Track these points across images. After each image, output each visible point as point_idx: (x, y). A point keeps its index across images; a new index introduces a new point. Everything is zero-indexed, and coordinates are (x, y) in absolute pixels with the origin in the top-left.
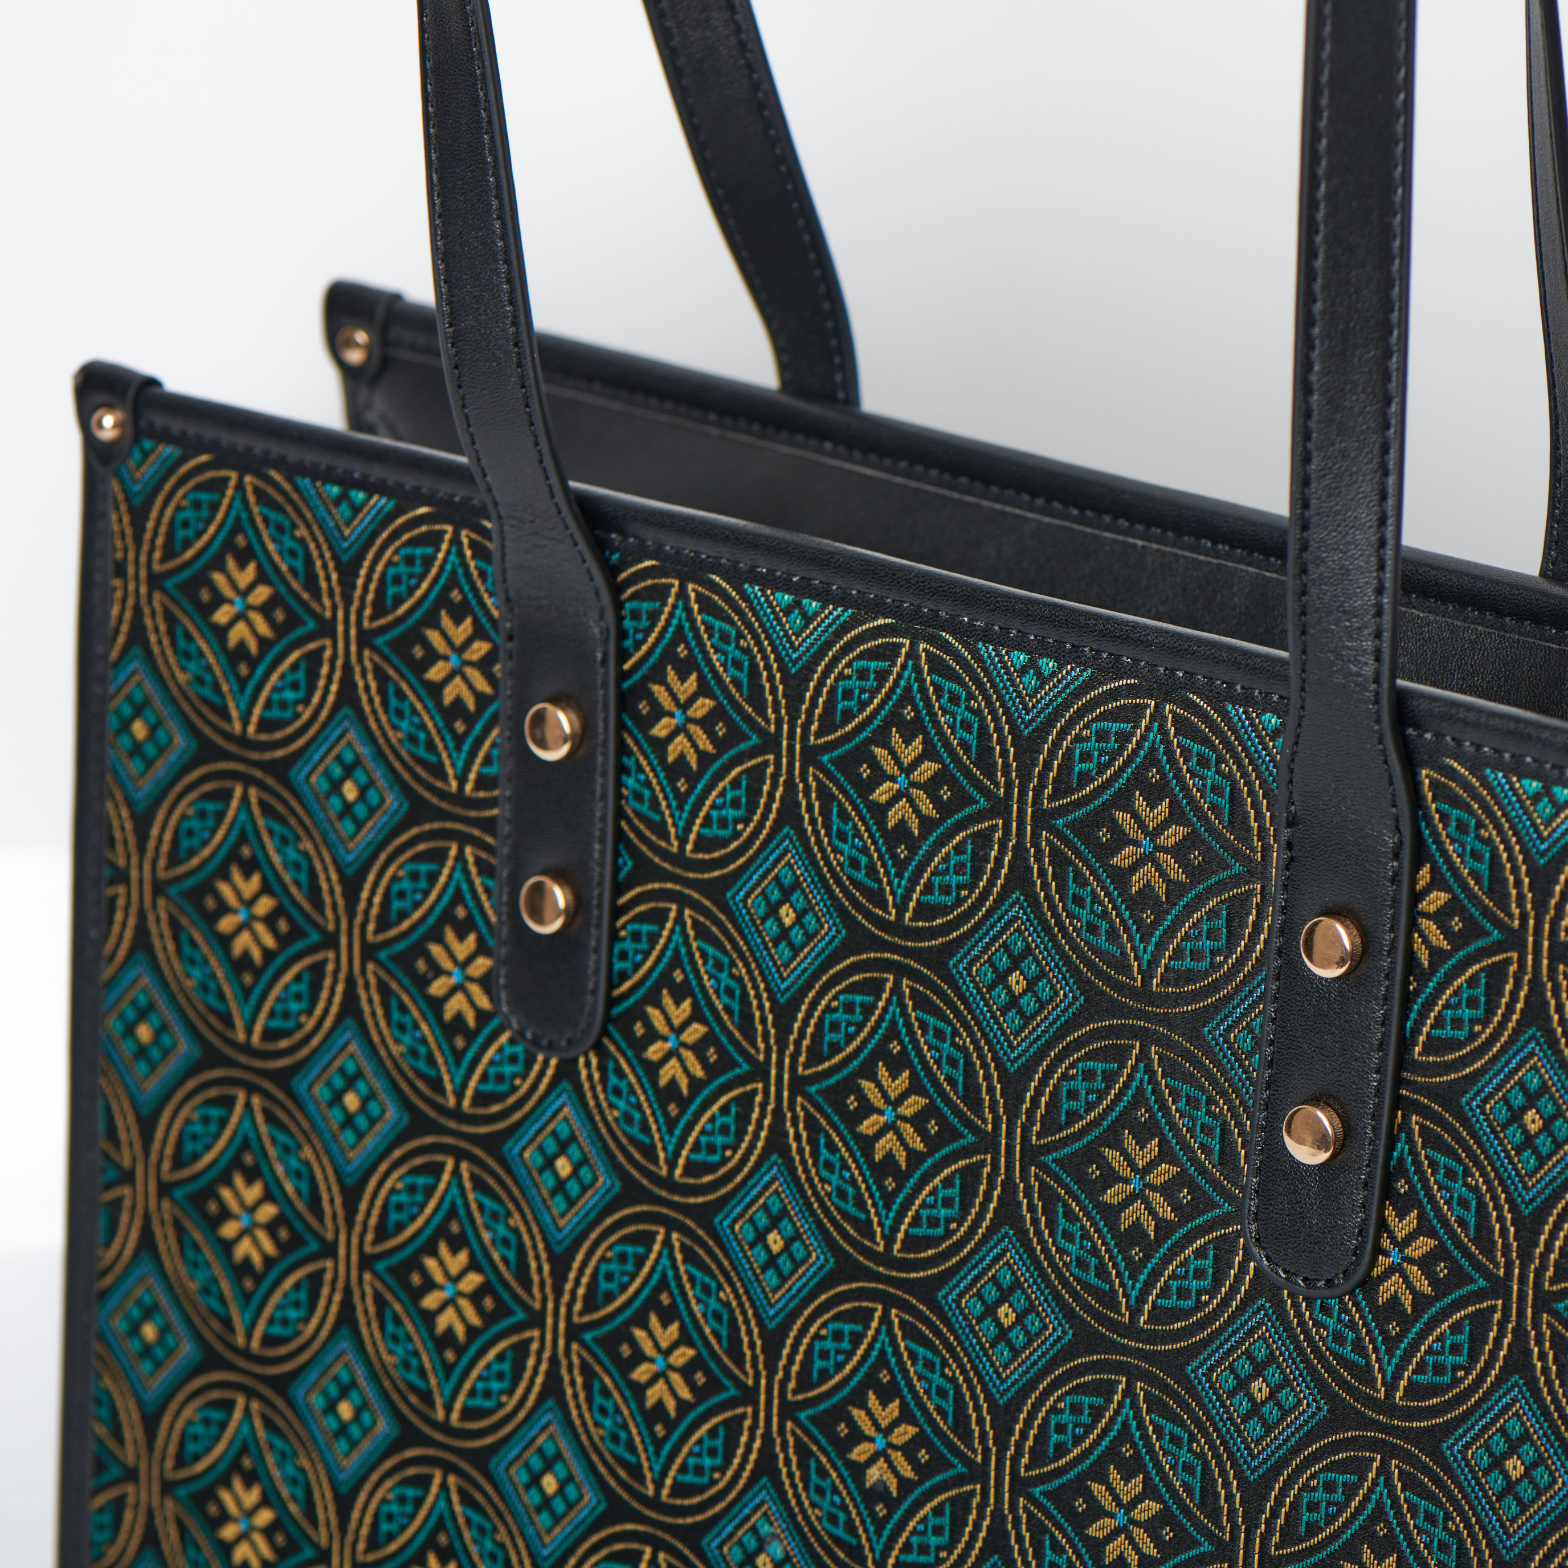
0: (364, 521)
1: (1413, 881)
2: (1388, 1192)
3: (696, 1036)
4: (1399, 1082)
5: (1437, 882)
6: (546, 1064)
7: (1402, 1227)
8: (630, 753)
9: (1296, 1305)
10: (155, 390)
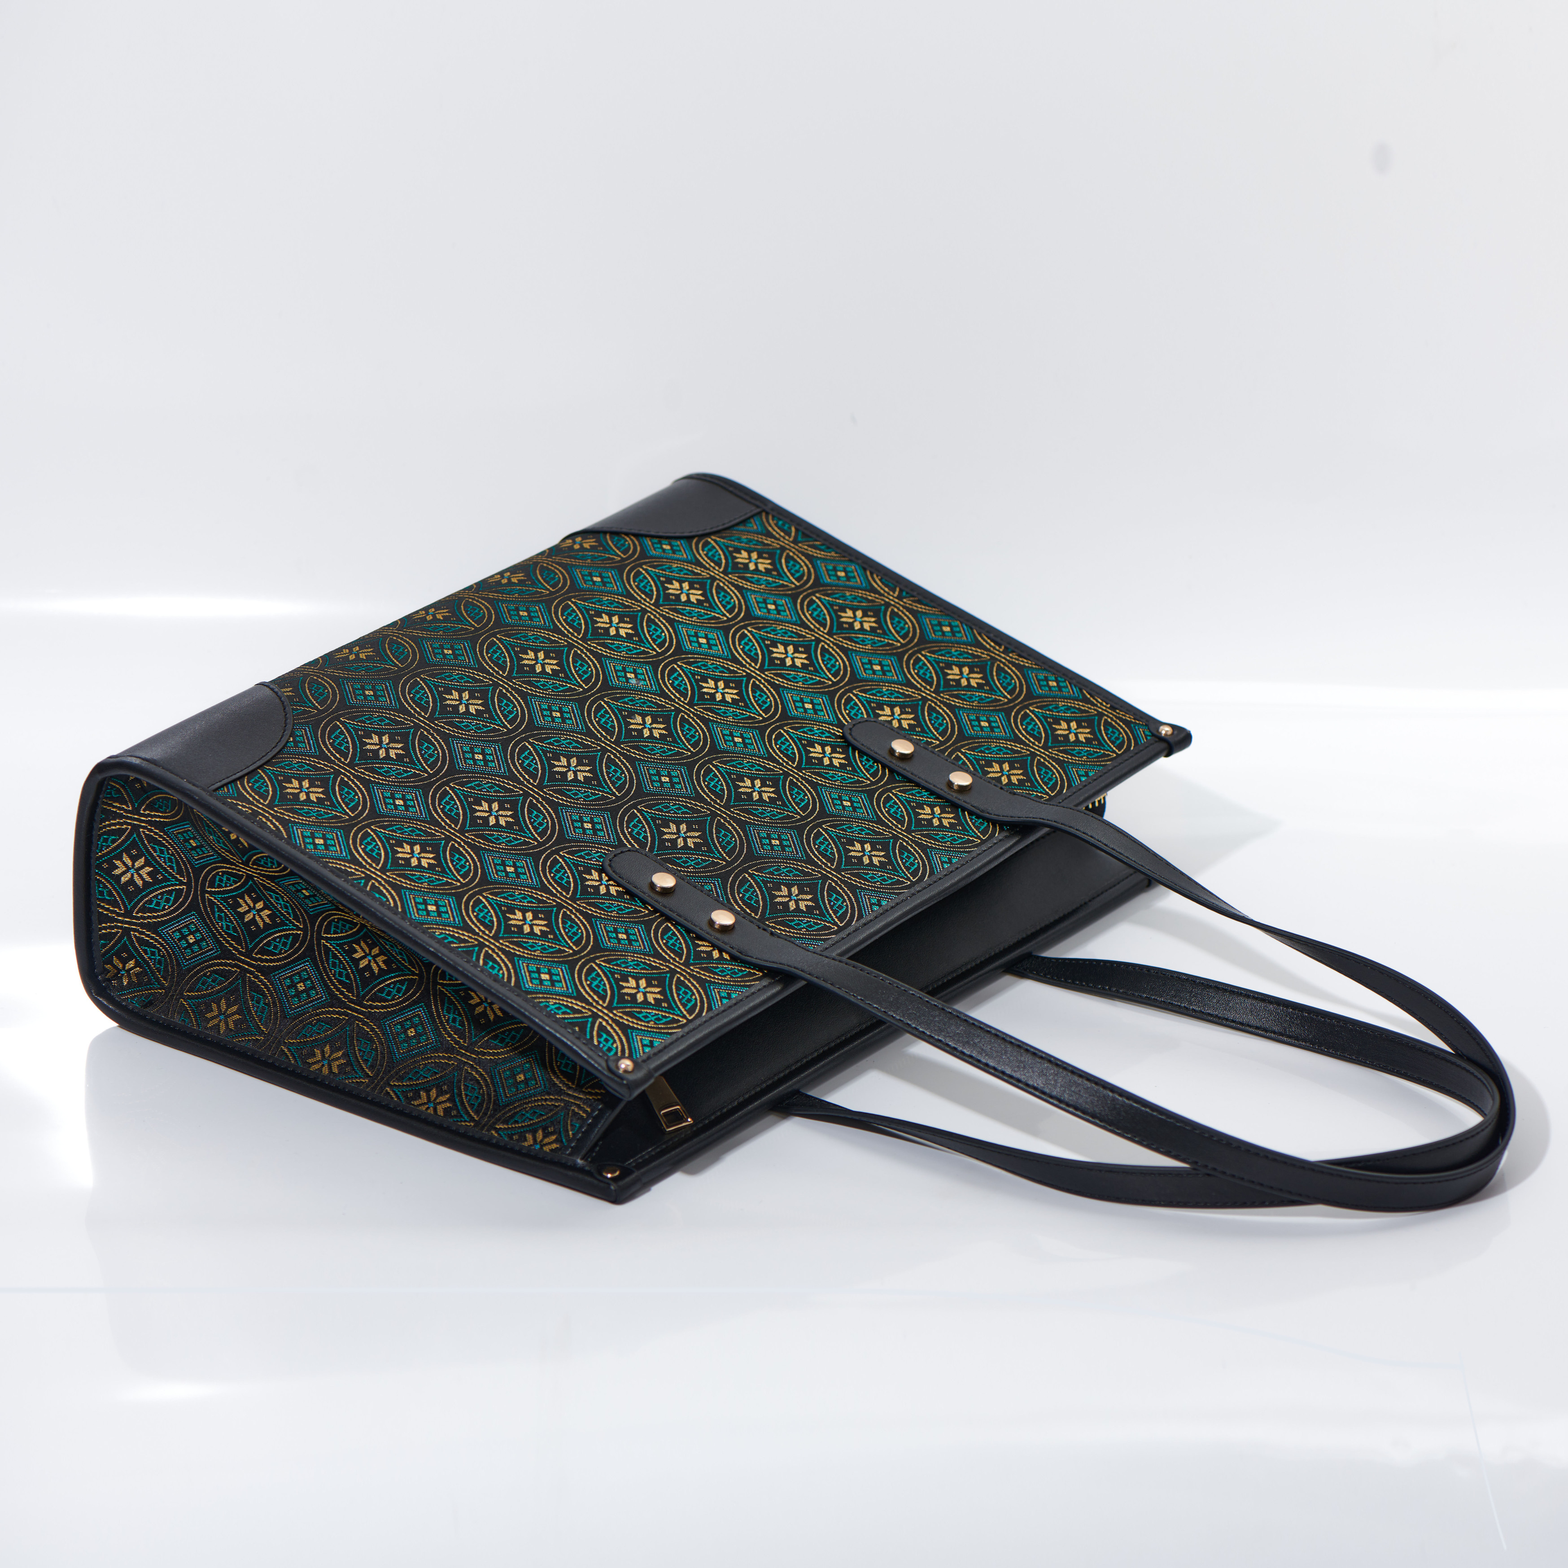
0: (1074, 775)
1: (727, 953)
2: (628, 892)
3: (825, 761)
4: (662, 914)
5: (721, 958)
6: (847, 721)
8: (935, 798)
10: (1165, 753)
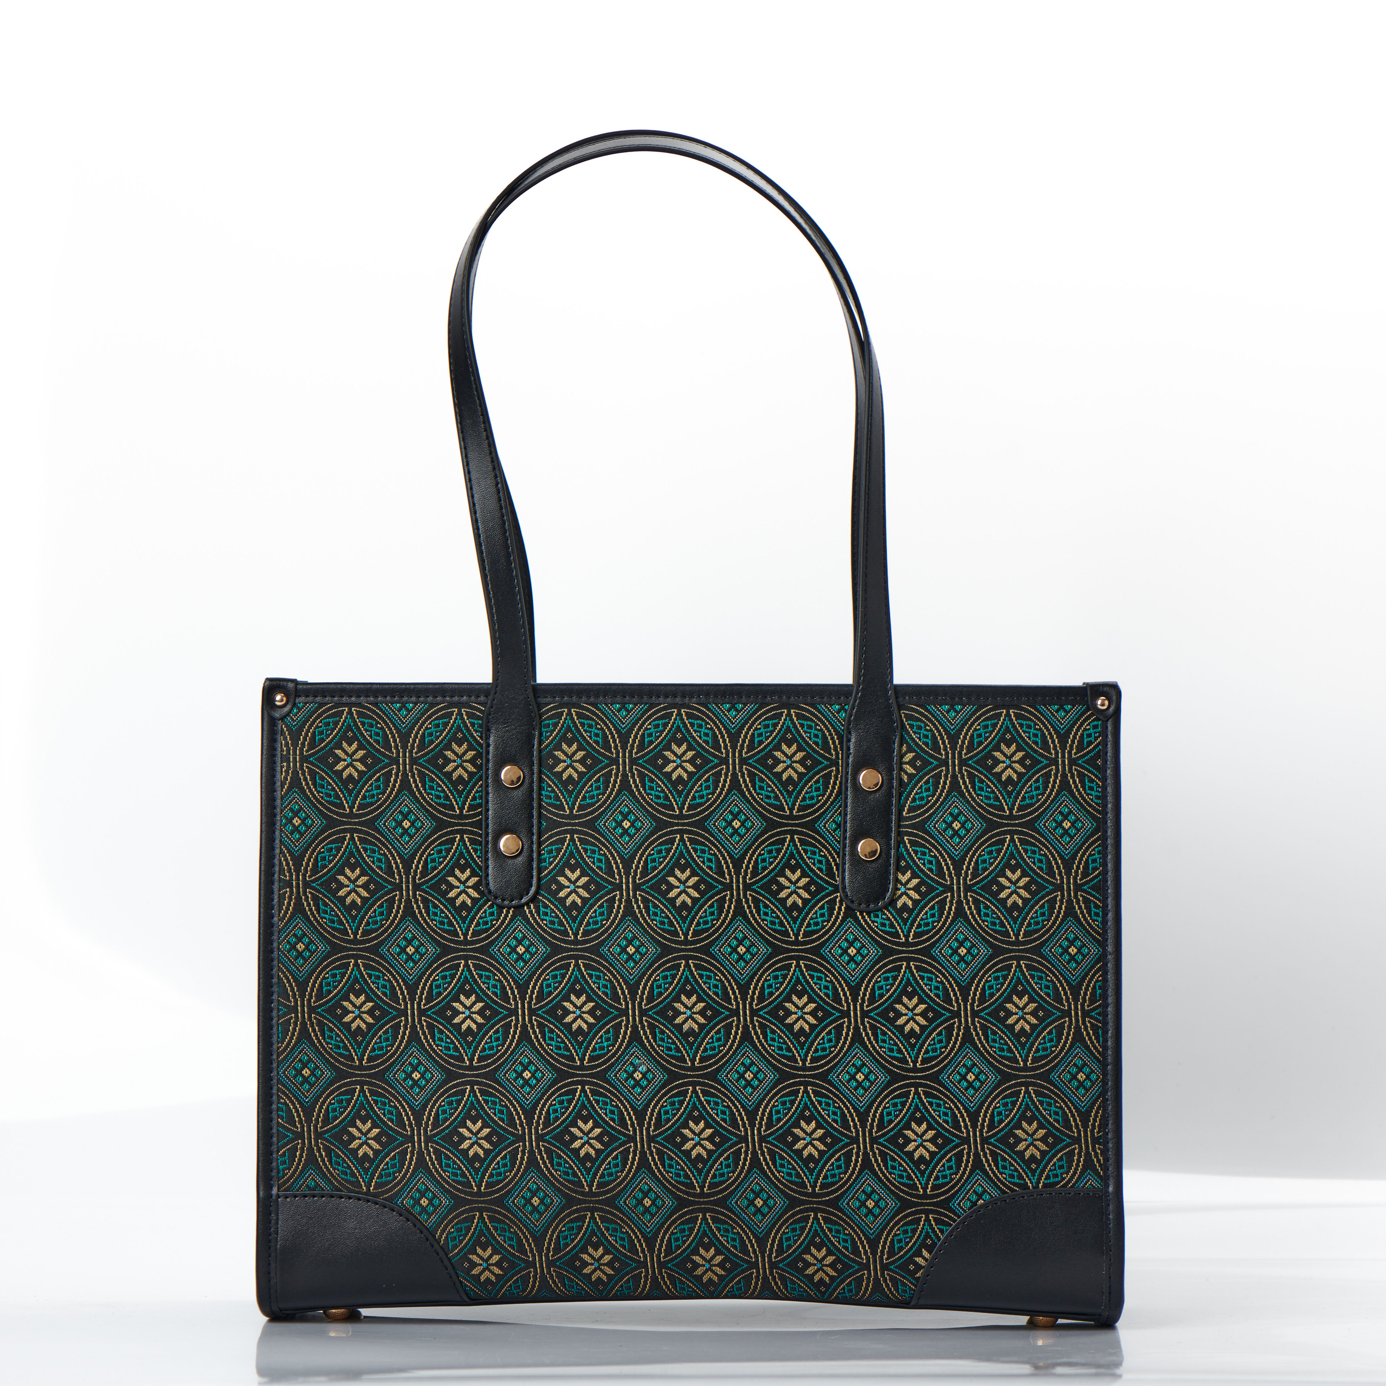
2: (897, 866)
5: (910, 750)
7: (903, 879)
9: (863, 917)
